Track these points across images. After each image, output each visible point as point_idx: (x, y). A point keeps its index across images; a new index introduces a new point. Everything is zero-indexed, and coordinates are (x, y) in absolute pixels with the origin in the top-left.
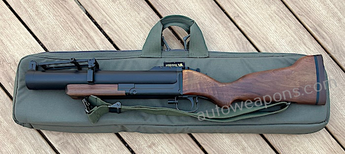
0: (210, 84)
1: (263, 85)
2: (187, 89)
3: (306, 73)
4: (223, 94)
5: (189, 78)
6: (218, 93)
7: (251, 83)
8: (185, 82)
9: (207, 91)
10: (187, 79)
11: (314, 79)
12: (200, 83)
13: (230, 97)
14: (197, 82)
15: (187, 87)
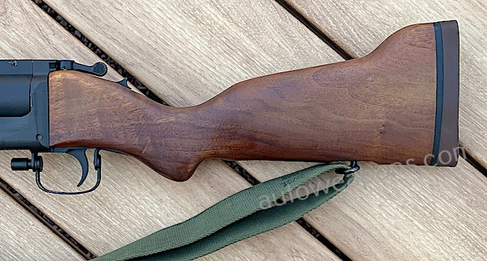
0: (130, 116)
2: (61, 132)
5: (68, 97)
8: (57, 111)
9: (122, 136)
10: (62, 102)
12: (100, 114)
14: (93, 110)
15: (62, 125)
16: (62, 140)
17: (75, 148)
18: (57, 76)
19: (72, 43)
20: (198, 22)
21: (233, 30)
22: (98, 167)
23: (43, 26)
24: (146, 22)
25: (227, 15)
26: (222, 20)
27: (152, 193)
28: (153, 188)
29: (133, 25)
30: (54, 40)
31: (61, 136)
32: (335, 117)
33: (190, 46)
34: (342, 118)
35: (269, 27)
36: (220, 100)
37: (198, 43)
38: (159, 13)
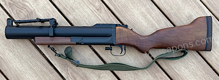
0: (134, 37)
1: (171, 38)
2: (118, 41)
3: (200, 30)
4: (143, 45)
5: (120, 33)
6: (140, 44)
7: (162, 37)
8: (118, 36)
9: (132, 42)
10: (119, 34)
11: (205, 34)
12: (127, 37)
13: (148, 47)
14: (126, 36)
15: (118, 39)
16: (119, 43)
17: (120, 45)
18: (118, 28)
19: (115, 19)
20: (146, 18)
21: (154, 22)
22: (125, 50)
23: (109, 14)
24: (133, 17)
25: (153, 18)
26: (151, 19)
27: (129, 58)
28: (129, 57)
29: (130, 17)
30: (111, 18)
31: (118, 42)
32: (183, 39)
33: (143, 24)
34: (185, 39)
35: (163, 22)
36: (155, 34)
37: (145, 24)
38: (137, 15)
